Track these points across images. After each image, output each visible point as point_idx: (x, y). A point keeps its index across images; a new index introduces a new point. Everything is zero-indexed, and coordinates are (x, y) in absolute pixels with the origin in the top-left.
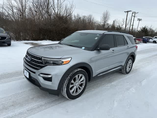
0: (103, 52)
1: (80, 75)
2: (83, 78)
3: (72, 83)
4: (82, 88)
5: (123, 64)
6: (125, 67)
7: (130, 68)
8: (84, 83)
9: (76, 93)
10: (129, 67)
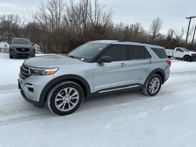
0: (106, 64)
1: (71, 89)
2: (76, 93)
3: (58, 96)
4: (75, 105)
5: (142, 82)
6: (146, 86)
7: (157, 90)
8: (77, 99)
9: (65, 109)
10: (156, 88)
